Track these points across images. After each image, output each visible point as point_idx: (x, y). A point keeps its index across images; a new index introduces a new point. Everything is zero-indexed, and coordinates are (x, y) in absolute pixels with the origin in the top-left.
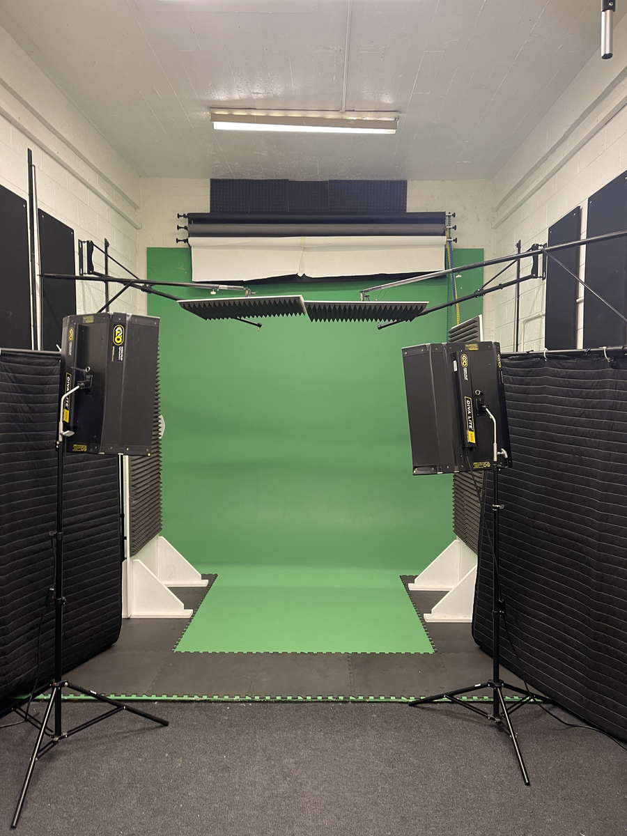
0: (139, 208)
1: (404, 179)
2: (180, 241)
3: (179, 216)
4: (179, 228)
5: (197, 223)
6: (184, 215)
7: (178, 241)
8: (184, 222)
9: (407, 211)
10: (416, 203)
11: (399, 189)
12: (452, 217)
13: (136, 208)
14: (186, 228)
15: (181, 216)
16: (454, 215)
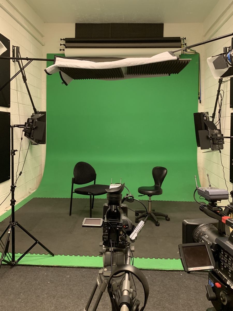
0: (44, 36)
1: (162, 22)
2: (61, 50)
3: (61, 40)
4: (61, 45)
5: (69, 42)
6: (64, 39)
7: (60, 50)
8: (64, 42)
9: (164, 37)
10: (167, 33)
11: (160, 27)
12: (184, 39)
13: (42, 36)
14: (64, 45)
15: (62, 39)
16: (185, 39)
